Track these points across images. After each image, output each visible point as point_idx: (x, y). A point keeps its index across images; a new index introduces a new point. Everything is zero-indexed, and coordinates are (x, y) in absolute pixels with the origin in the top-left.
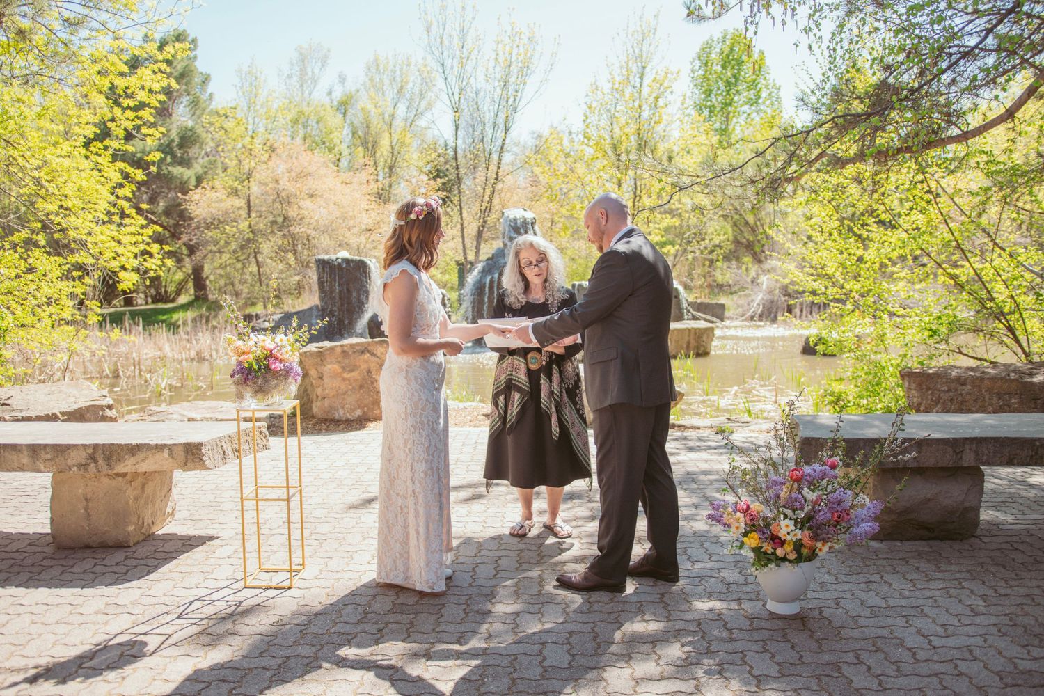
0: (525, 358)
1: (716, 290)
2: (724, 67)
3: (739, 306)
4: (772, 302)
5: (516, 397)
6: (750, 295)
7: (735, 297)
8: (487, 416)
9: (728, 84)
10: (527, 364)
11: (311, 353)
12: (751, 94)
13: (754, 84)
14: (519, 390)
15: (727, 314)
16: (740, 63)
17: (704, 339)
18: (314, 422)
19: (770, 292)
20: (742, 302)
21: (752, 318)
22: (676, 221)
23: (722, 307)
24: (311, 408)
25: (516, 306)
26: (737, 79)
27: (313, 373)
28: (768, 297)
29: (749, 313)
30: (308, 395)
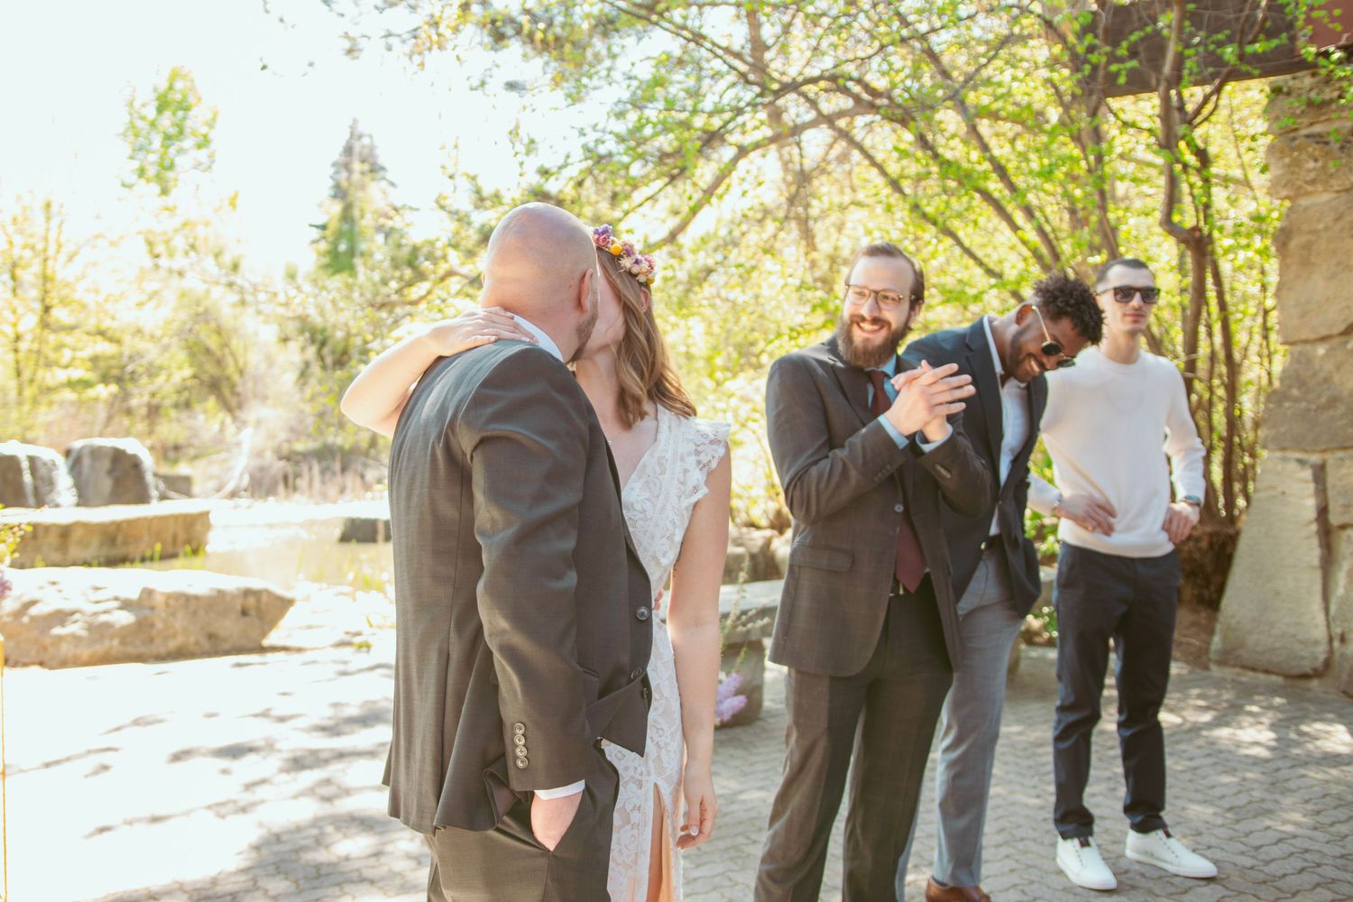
1: (171, 454)
2: (160, 110)
3: (211, 477)
4: (262, 469)
6: (225, 461)
7: (201, 463)
9: (168, 138)
12: (202, 155)
13: (204, 142)
15: (196, 489)
16: (184, 107)
17: (198, 527)
19: (260, 454)
20: (215, 470)
21: (233, 495)
22: (104, 348)
23: (187, 480)
26: (181, 132)
28: (257, 462)
29: (230, 487)
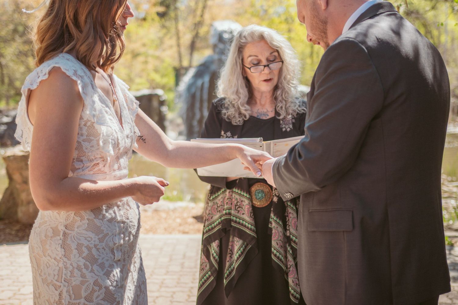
0: (249, 192)
5: (237, 245)
8: (199, 219)
10: (251, 199)
11: (15, 158)
14: (241, 235)
18: (17, 227)
24: (16, 212)
25: (237, 121)
27: (17, 177)
30: (14, 198)
